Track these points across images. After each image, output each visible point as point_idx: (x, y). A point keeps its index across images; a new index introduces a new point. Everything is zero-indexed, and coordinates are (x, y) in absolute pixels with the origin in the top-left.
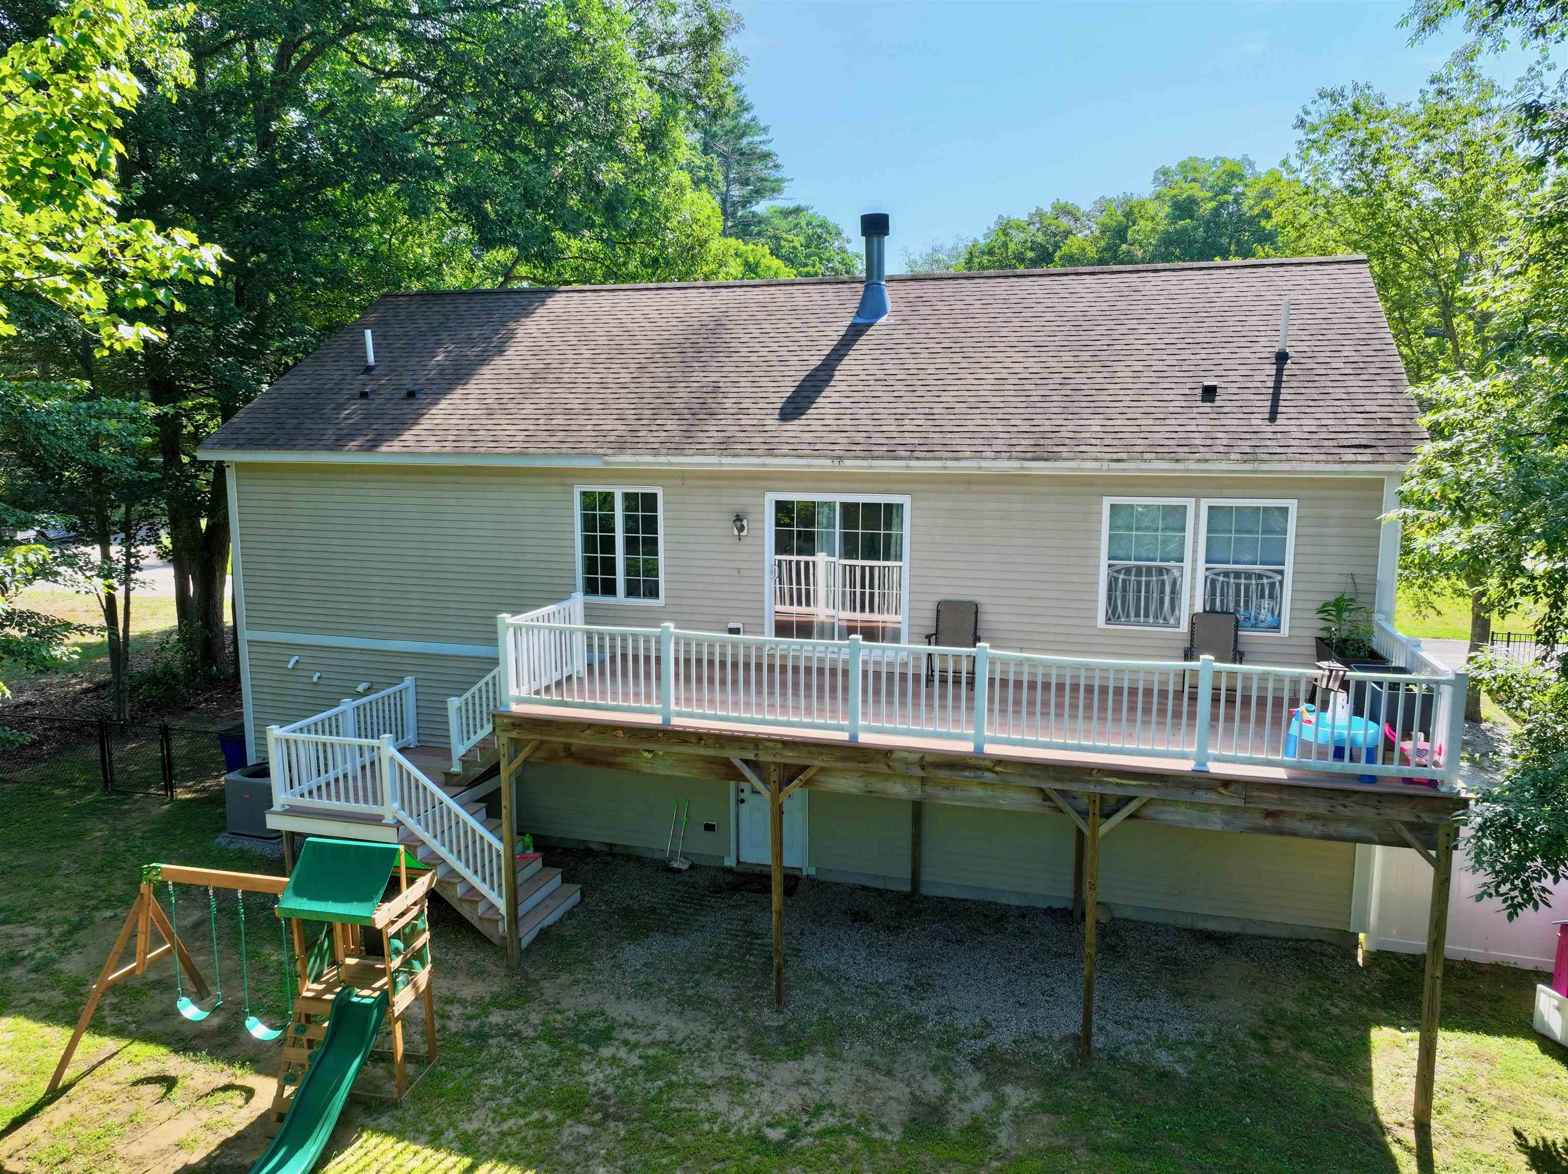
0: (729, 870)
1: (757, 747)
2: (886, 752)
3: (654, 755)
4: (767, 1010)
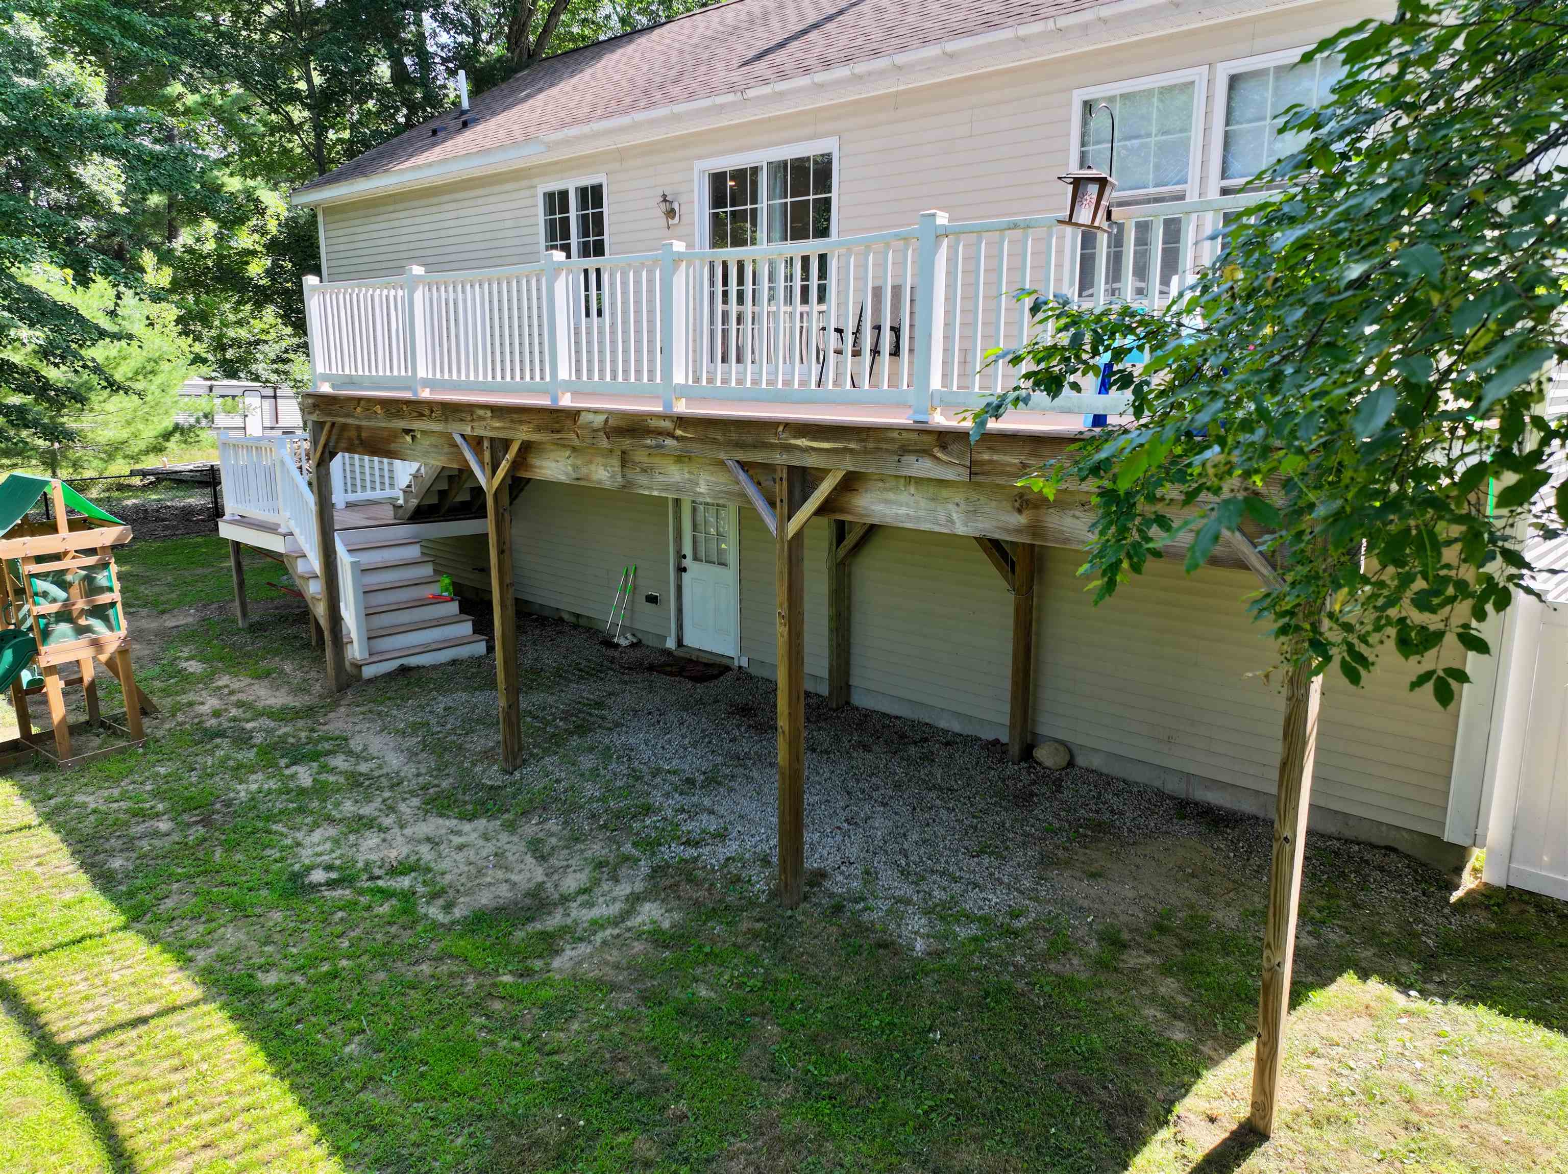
0: (668, 653)
1: (472, 418)
2: (574, 414)
3: (413, 438)
4: (495, 768)
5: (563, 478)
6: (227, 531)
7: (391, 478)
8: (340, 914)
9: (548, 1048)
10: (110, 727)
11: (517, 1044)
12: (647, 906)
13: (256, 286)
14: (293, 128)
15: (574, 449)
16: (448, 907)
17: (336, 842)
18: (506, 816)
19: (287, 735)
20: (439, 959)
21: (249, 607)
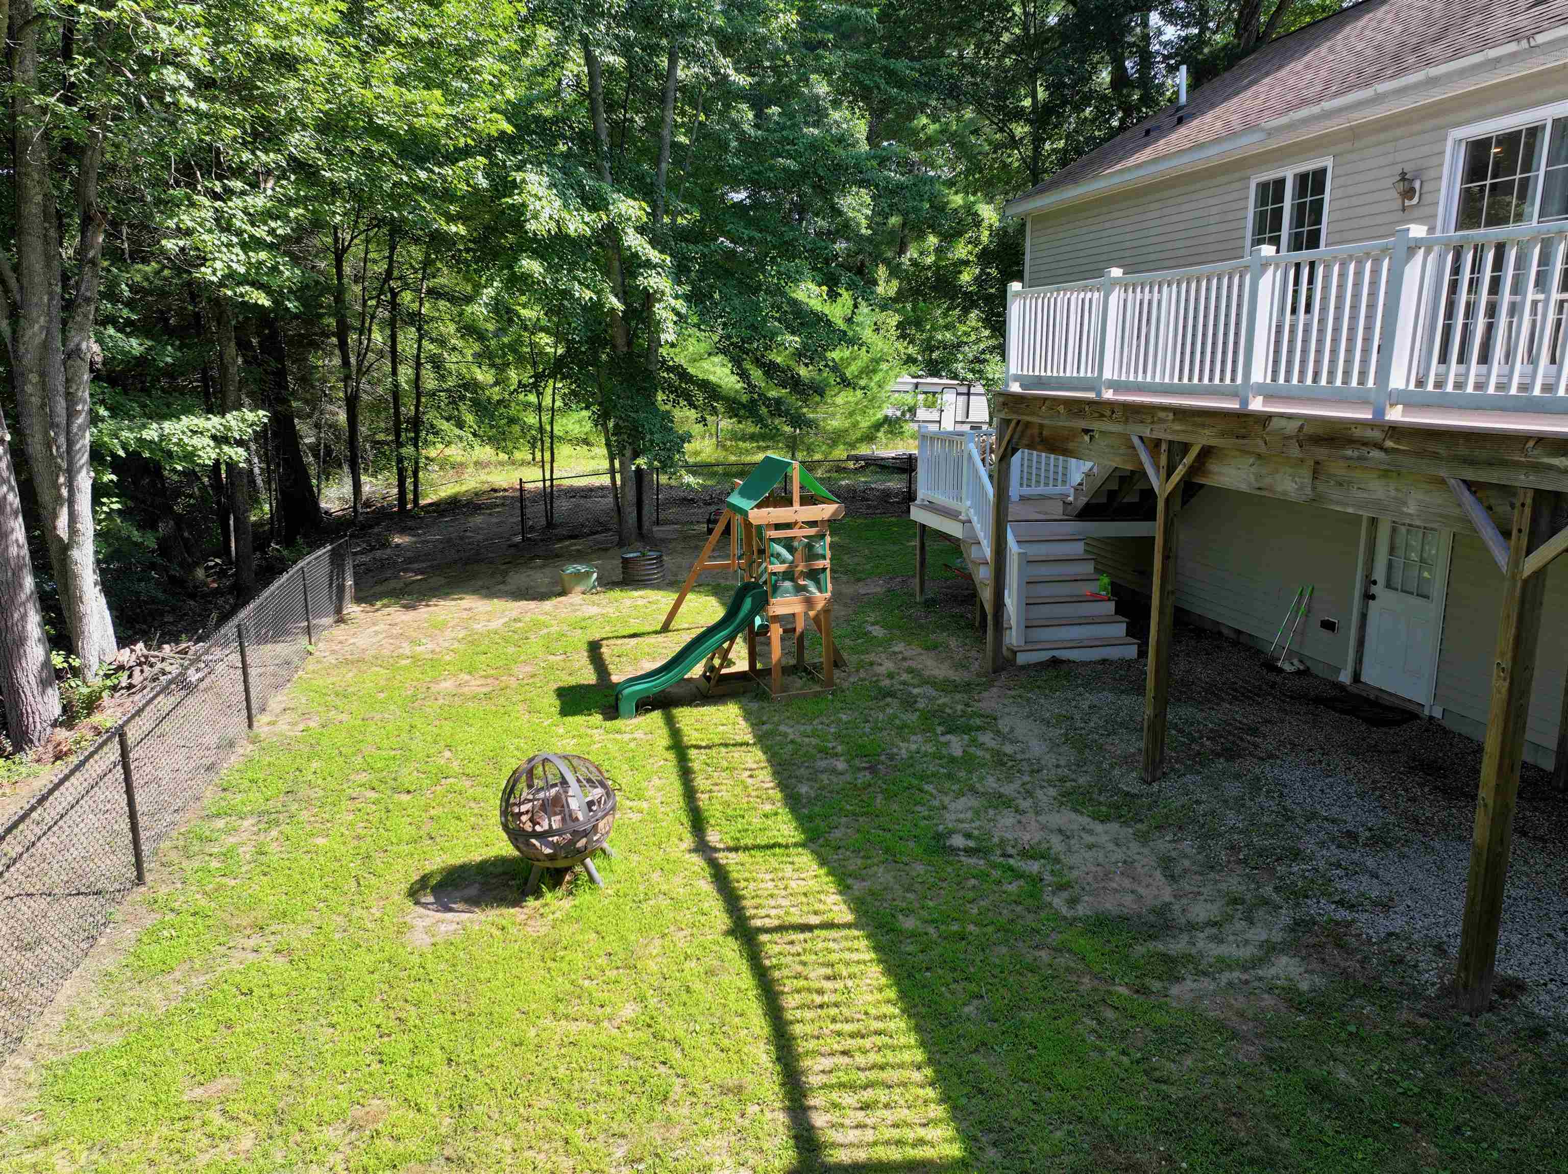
1: (1153, 420)
2: (1264, 419)
3: (1092, 438)
4: (1134, 774)
5: (1243, 487)
6: (917, 514)
7: (1064, 475)
8: (973, 882)
9: (1157, 1074)
10: (810, 673)
11: (1125, 1060)
12: (1284, 960)
13: (965, 293)
14: (1014, 143)
15: (1259, 456)
16: (1073, 902)
17: (977, 813)
18: (1139, 826)
19: (944, 705)
20: (1057, 950)
21: (927, 584)
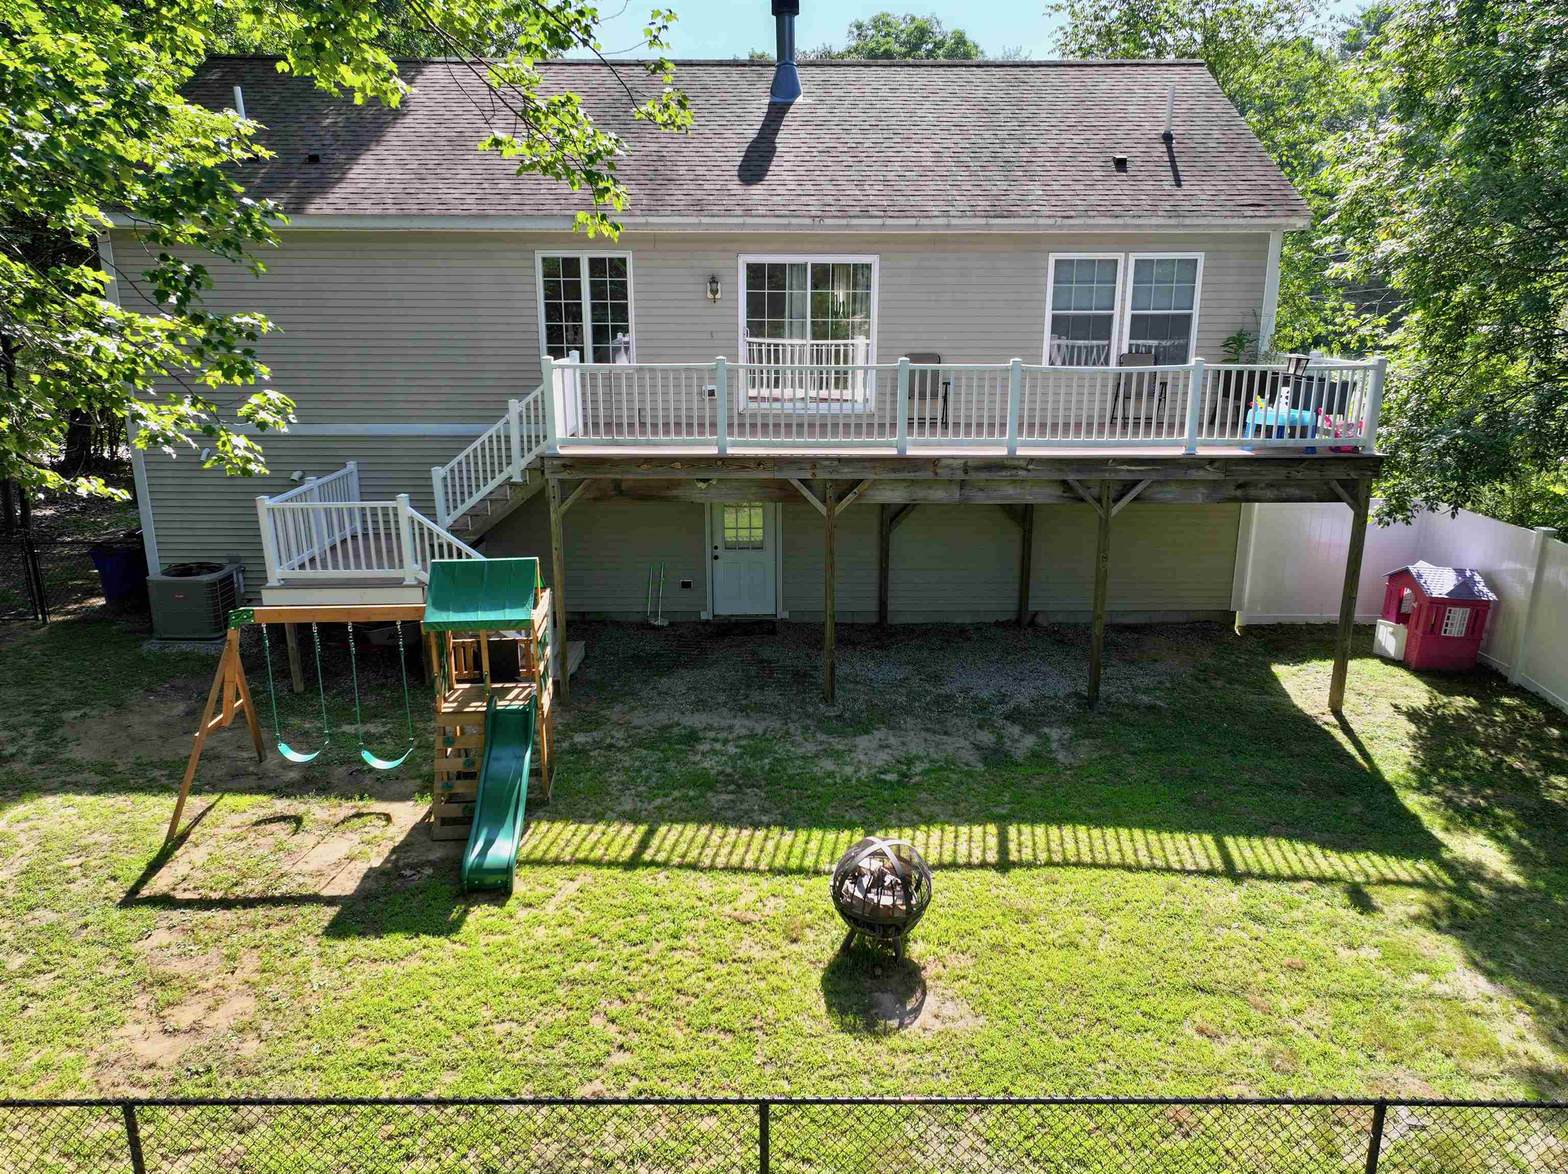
0: (707, 622)
1: (814, 467)
2: (934, 460)
